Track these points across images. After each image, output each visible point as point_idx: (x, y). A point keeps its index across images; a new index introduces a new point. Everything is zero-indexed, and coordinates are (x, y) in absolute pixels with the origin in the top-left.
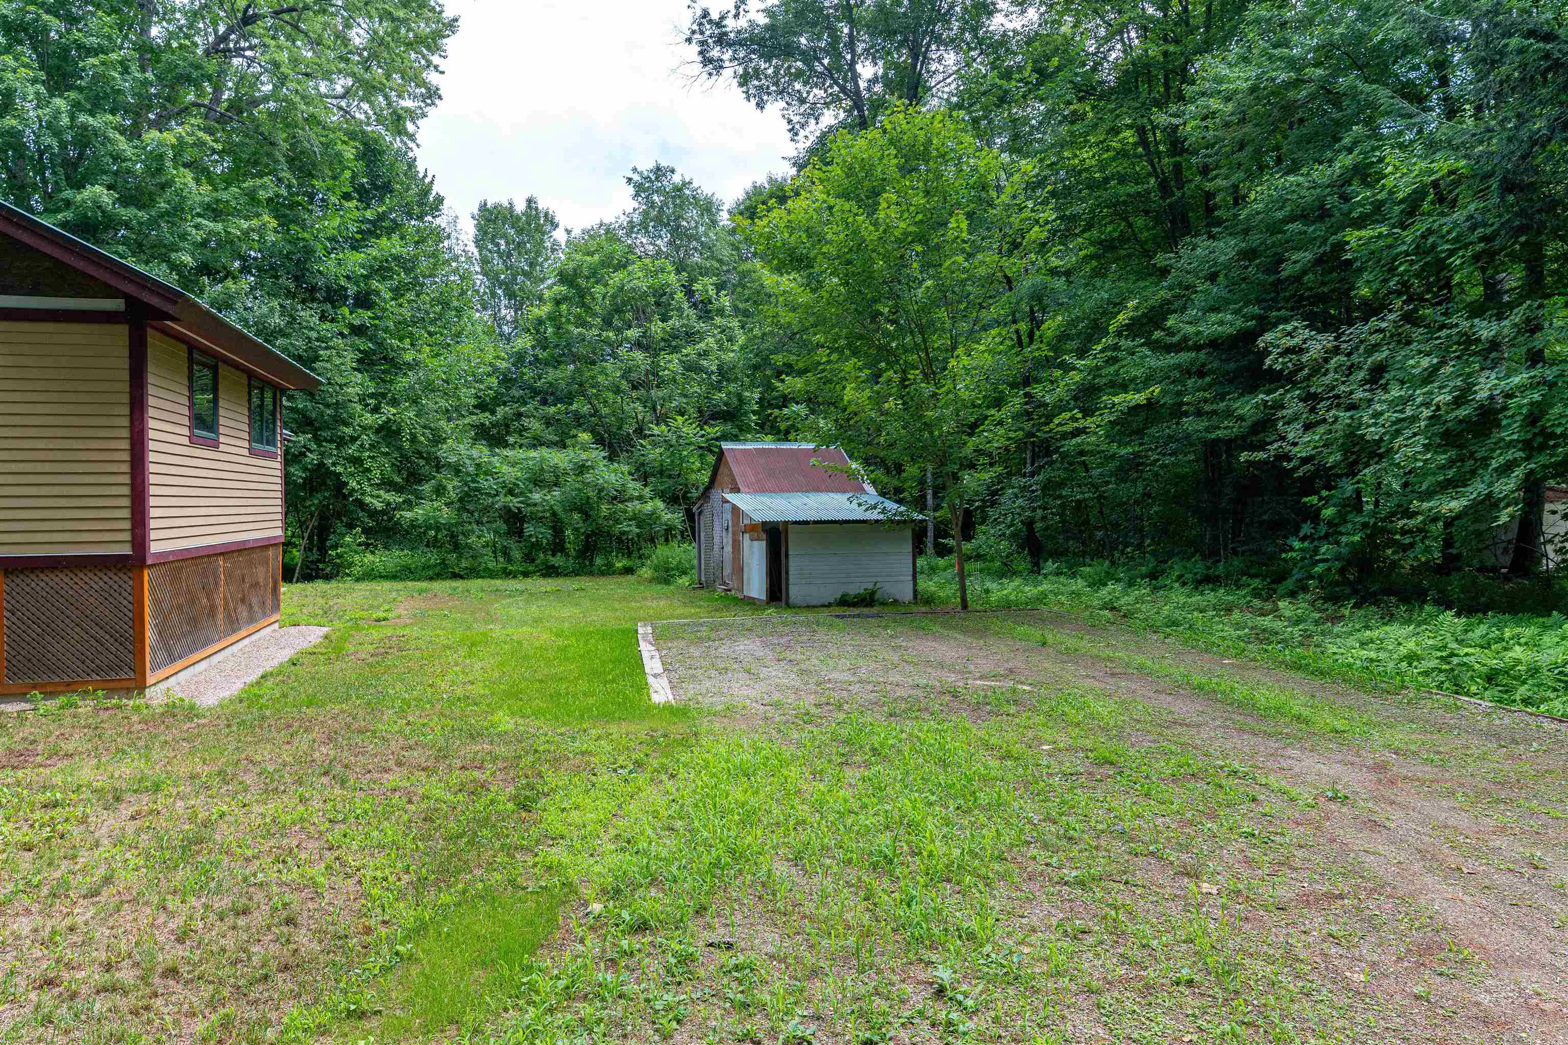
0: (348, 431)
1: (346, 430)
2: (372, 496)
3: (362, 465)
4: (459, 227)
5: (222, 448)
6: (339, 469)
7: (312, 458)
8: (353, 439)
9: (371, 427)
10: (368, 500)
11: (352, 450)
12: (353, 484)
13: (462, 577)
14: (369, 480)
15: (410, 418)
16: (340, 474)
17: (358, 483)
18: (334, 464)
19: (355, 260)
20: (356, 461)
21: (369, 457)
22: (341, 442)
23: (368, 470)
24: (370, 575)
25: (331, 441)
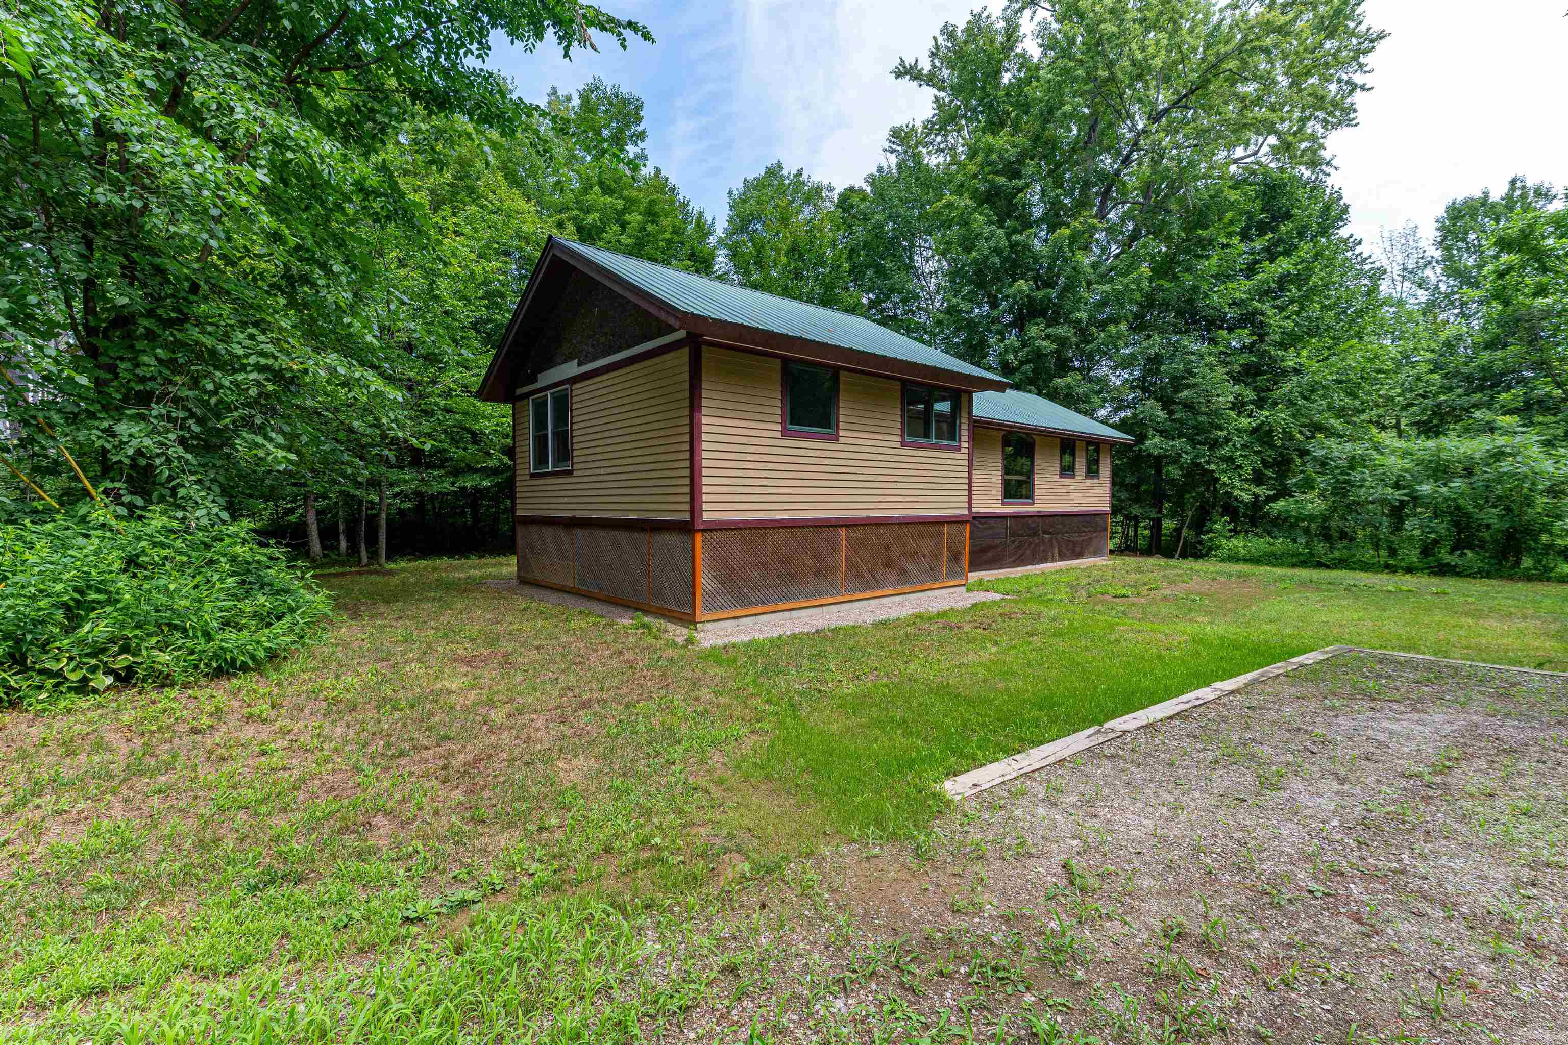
0: (1223, 434)
1: (1219, 433)
2: (1241, 490)
3: (1233, 463)
4: (1418, 235)
5: (841, 440)
6: (1213, 467)
7: (1187, 459)
8: (1227, 440)
9: (1246, 431)
10: (1236, 492)
11: (1225, 451)
12: (1224, 479)
13: (1328, 567)
14: (1240, 475)
15: (1284, 419)
16: (1213, 471)
17: (1230, 478)
18: (1208, 463)
19: (1240, 288)
20: (1230, 460)
21: (1241, 456)
22: (1214, 445)
23: (1240, 467)
24: (1234, 558)
25: (1203, 444)
